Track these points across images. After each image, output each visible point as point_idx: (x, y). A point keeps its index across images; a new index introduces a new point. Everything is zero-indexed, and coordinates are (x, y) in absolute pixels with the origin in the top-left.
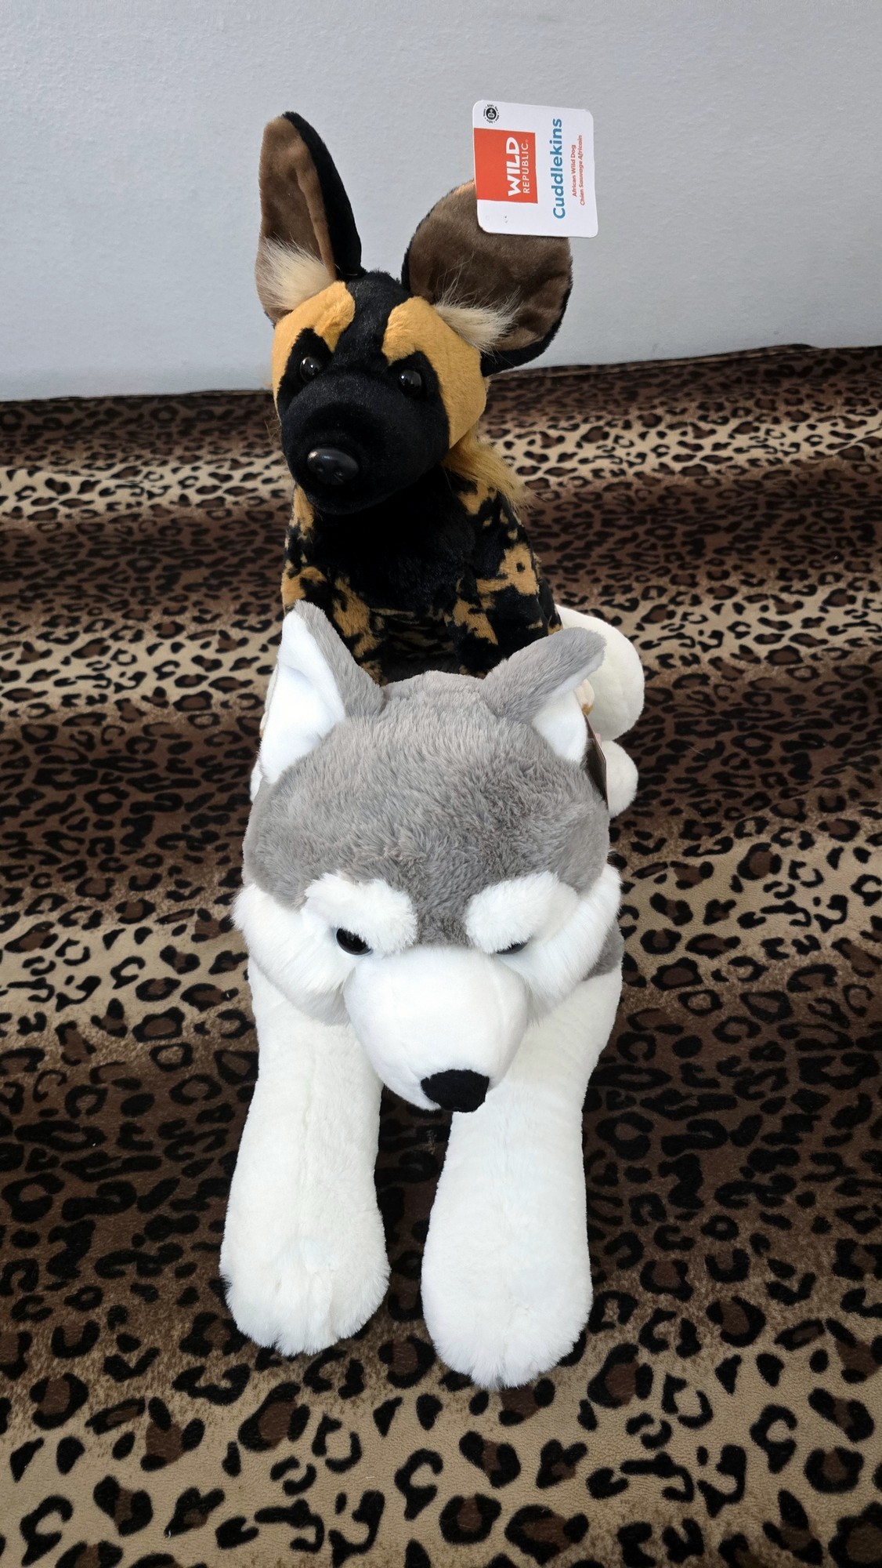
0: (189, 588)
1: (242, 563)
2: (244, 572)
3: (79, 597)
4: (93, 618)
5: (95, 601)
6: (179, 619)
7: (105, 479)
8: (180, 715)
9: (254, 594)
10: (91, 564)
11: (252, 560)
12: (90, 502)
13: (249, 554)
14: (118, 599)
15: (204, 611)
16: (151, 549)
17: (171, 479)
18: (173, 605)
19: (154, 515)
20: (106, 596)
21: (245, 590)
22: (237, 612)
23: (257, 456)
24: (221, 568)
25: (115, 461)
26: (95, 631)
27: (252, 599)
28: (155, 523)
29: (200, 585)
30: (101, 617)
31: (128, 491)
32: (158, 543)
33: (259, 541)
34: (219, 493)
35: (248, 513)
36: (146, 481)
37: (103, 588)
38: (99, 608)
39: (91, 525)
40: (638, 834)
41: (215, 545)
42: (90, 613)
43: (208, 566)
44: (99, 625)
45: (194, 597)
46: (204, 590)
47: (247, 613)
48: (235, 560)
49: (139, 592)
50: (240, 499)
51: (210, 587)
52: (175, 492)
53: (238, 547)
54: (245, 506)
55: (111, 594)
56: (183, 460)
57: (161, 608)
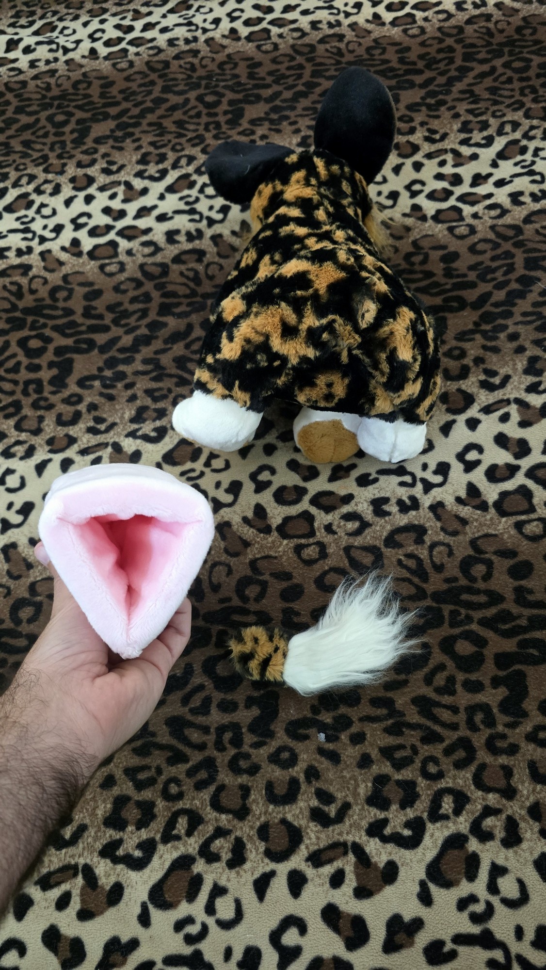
0: (98, 140)
1: (143, 114)
2: (145, 123)
3: (7, 154)
4: (20, 174)
5: (21, 157)
6: (90, 172)
7: (28, 38)
9: (153, 144)
10: (17, 121)
12: (15, 60)
13: (148, 104)
14: (40, 154)
15: (111, 163)
16: (66, 103)
17: (83, 33)
18: (86, 158)
19: (68, 70)
20: (30, 152)
21: (145, 141)
22: (138, 162)
23: (156, 5)
25: (35, 17)
26: (21, 186)
27: (152, 149)
28: (69, 78)
29: (107, 137)
30: (25, 172)
31: (46, 47)
32: (73, 97)
33: (156, 92)
35: (148, 64)
36: (61, 36)
37: (26, 144)
38: (24, 164)
39: (16, 82)
42: (17, 169)
44: (24, 180)
45: (103, 149)
46: (111, 142)
47: (147, 163)
48: (137, 111)
49: (57, 146)
51: (116, 139)
52: (86, 46)
53: (139, 98)
54: (145, 57)
55: (33, 150)
56: (92, 13)
57: (74, 161)
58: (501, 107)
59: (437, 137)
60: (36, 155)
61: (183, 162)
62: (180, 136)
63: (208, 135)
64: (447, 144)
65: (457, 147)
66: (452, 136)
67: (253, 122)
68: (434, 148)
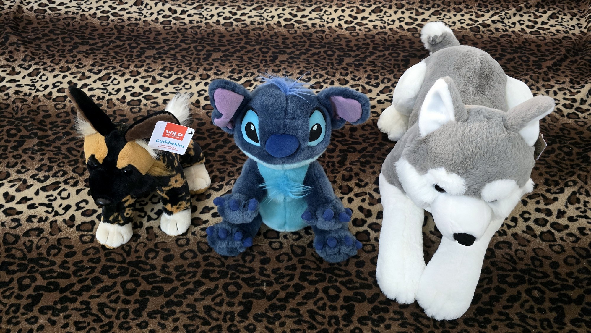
0: (214, 60)
1: (235, 52)
2: (235, 55)
3: (174, 60)
4: (178, 69)
5: (180, 62)
6: (209, 73)
8: (204, 111)
9: (237, 65)
10: (181, 46)
11: (239, 51)
13: (238, 48)
15: (218, 71)
16: (203, 42)
18: (208, 67)
19: (206, 27)
20: (184, 60)
21: (235, 63)
22: (230, 72)
23: (248, 5)
24: (227, 53)
26: (178, 74)
27: (236, 67)
28: (206, 31)
29: (219, 59)
30: (181, 69)
32: (206, 40)
33: (242, 43)
34: (231, 20)
35: (240, 30)
37: (183, 57)
38: (181, 65)
39: (183, 28)
40: (359, 180)
41: (226, 43)
42: (177, 67)
43: (223, 52)
44: (180, 72)
45: (216, 64)
46: (220, 62)
47: (234, 73)
48: (232, 50)
49: (196, 60)
50: (239, 24)
51: (222, 61)
53: (235, 45)
54: (240, 27)
55: (186, 59)
57: (203, 67)
58: (385, 71)
59: (357, 79)
60: (187, 62)
61: (249, 74)
62: (250, 63)
63: (261, 65)
64: (360, 83)
65: (364, 85)
66: (363, 80)
67: (281, 62)
68: (355, 83)
